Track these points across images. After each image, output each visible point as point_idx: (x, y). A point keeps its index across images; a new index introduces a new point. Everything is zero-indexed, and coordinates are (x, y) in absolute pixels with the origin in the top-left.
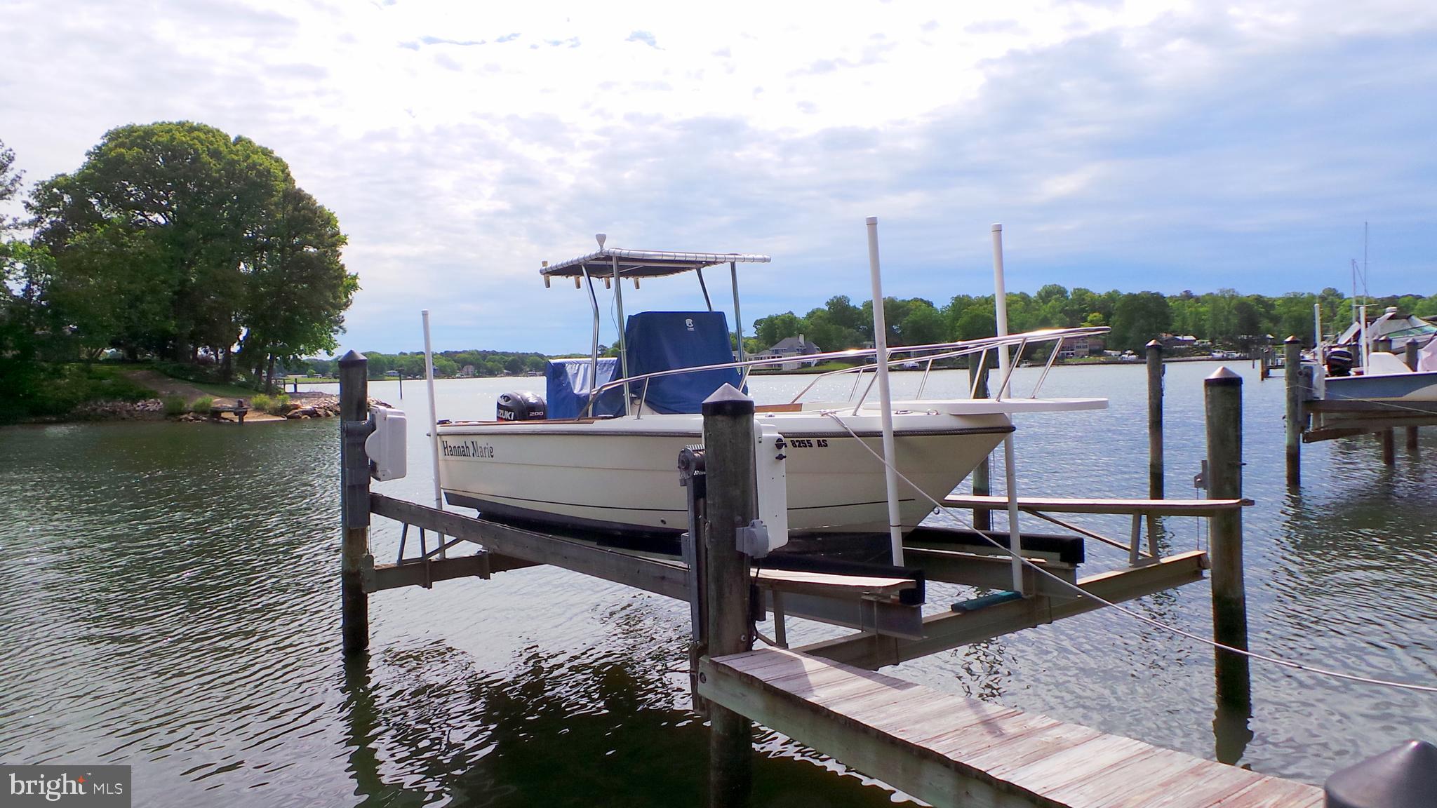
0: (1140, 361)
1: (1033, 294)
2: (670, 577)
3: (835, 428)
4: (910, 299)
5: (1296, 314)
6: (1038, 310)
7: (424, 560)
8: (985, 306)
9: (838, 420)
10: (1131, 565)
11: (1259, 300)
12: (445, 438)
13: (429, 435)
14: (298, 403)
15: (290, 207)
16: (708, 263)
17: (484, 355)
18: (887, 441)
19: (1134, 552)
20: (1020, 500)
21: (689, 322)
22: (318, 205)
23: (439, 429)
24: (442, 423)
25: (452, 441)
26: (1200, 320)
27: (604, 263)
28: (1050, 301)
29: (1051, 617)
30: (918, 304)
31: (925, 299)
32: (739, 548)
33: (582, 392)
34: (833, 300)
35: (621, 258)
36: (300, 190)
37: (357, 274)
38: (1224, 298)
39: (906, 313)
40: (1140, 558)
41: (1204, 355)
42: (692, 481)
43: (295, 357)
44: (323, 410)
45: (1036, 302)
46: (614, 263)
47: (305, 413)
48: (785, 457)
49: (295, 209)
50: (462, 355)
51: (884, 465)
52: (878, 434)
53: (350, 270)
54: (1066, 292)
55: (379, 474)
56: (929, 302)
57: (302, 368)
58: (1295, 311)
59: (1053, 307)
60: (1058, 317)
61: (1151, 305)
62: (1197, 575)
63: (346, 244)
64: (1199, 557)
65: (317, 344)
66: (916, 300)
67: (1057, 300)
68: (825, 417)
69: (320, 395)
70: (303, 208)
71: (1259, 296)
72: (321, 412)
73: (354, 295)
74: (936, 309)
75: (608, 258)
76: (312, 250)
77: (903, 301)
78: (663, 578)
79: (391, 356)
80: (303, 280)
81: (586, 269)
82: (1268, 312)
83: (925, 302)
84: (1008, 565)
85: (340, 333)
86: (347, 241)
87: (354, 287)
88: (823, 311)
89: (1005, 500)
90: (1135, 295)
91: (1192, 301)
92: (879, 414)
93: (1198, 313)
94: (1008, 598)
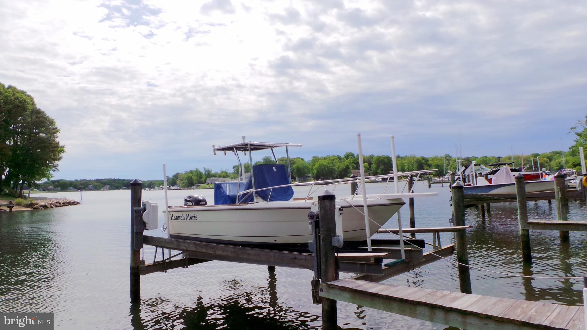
0: (382, 181)
1: (342, 156)
2: (299, 257)
3: (348, 205)
4: (295, 158)
5: (436, 163)
6: (344, 162)
7: (164, 262)
8: (324, 160)
9: (347, 202)
10: (433, 250)
11: (423, 158)
12: (171, 213)
13: (164, 212)
14: (37, 202)
15: (34, 117)
16: (275, 147)
17: (114, 181)
18: (366, 209)
19: (434, 245)
20: (403, 229)
21: (274, 168)
22: (47, 116)
23: (169, 209)
24: (170, 207)
25: (175, 214)
26: (403, 166)
27: (245, 146)
28: (349, 158)
29: (414, 267)
30: (299, 159)
31: (301, 158)
32: (333, 244)
33: (230, 194)
34: (265, 158)
35: (251, 145)
36: (39, 109)
37: (64, 145)
38: (411, 158)
39: (294, 163)
40: (436, 247)
41: (405, 179)
42: (314, 223)
43: (34, 182)
44: (49, 205)
45: (344, 159)
46: (249, 146)
47: (41, 206)
48: (342, 214)
49: (37, 117)
50: (104, 180)
51: (364, 217)
52: (362, 206)
53: (61, 144)
54: (354, 155)
55: (148, 228)
56: (303, 159)
57: (37, 187)
58: (436, 162)
59: (350, 161)
60: (352, 164)
61: (385, 160)
62: (452, 253)
63: (59, 132)
64: (452, 247)
65: (44, 175)
66: (298, 158)
67: (351, 158)
68: (342, 201)
69: (46, 199)
70: (41, 117)
71: (423, 157)
72: (48, 206)
73: (62, 155)
74: (305, 162)
75: (247, 145)
76: (44, 135)
77: (293, 158)
78: (295, 258)
79: (71, 181)
80: (39, 148)
81: (235, 148)
82: (427, 163)
83: (301, 159)
84: (400, 250)
85: (56, 171)
86: (60, 131)
87: (62, 151)
88: (261, 162)
89: (398, 229)
90: (380, 156)
91: (400, 158)
92: (362, 199)
93: (402, 163)
94: (401, 261)
